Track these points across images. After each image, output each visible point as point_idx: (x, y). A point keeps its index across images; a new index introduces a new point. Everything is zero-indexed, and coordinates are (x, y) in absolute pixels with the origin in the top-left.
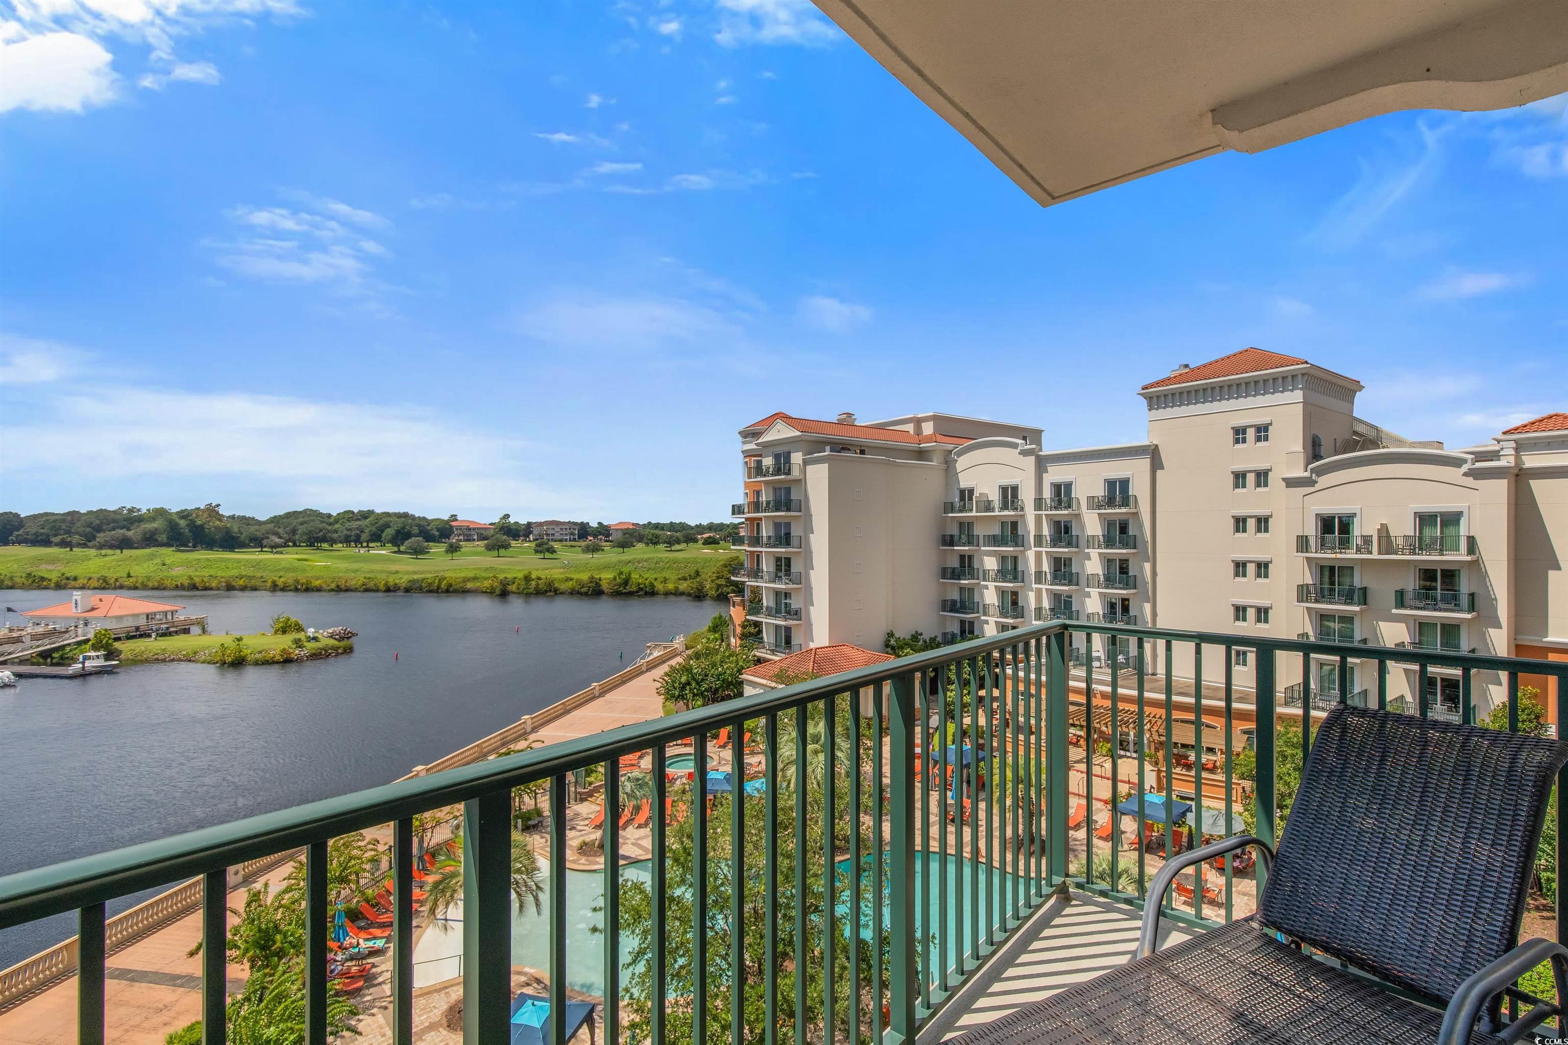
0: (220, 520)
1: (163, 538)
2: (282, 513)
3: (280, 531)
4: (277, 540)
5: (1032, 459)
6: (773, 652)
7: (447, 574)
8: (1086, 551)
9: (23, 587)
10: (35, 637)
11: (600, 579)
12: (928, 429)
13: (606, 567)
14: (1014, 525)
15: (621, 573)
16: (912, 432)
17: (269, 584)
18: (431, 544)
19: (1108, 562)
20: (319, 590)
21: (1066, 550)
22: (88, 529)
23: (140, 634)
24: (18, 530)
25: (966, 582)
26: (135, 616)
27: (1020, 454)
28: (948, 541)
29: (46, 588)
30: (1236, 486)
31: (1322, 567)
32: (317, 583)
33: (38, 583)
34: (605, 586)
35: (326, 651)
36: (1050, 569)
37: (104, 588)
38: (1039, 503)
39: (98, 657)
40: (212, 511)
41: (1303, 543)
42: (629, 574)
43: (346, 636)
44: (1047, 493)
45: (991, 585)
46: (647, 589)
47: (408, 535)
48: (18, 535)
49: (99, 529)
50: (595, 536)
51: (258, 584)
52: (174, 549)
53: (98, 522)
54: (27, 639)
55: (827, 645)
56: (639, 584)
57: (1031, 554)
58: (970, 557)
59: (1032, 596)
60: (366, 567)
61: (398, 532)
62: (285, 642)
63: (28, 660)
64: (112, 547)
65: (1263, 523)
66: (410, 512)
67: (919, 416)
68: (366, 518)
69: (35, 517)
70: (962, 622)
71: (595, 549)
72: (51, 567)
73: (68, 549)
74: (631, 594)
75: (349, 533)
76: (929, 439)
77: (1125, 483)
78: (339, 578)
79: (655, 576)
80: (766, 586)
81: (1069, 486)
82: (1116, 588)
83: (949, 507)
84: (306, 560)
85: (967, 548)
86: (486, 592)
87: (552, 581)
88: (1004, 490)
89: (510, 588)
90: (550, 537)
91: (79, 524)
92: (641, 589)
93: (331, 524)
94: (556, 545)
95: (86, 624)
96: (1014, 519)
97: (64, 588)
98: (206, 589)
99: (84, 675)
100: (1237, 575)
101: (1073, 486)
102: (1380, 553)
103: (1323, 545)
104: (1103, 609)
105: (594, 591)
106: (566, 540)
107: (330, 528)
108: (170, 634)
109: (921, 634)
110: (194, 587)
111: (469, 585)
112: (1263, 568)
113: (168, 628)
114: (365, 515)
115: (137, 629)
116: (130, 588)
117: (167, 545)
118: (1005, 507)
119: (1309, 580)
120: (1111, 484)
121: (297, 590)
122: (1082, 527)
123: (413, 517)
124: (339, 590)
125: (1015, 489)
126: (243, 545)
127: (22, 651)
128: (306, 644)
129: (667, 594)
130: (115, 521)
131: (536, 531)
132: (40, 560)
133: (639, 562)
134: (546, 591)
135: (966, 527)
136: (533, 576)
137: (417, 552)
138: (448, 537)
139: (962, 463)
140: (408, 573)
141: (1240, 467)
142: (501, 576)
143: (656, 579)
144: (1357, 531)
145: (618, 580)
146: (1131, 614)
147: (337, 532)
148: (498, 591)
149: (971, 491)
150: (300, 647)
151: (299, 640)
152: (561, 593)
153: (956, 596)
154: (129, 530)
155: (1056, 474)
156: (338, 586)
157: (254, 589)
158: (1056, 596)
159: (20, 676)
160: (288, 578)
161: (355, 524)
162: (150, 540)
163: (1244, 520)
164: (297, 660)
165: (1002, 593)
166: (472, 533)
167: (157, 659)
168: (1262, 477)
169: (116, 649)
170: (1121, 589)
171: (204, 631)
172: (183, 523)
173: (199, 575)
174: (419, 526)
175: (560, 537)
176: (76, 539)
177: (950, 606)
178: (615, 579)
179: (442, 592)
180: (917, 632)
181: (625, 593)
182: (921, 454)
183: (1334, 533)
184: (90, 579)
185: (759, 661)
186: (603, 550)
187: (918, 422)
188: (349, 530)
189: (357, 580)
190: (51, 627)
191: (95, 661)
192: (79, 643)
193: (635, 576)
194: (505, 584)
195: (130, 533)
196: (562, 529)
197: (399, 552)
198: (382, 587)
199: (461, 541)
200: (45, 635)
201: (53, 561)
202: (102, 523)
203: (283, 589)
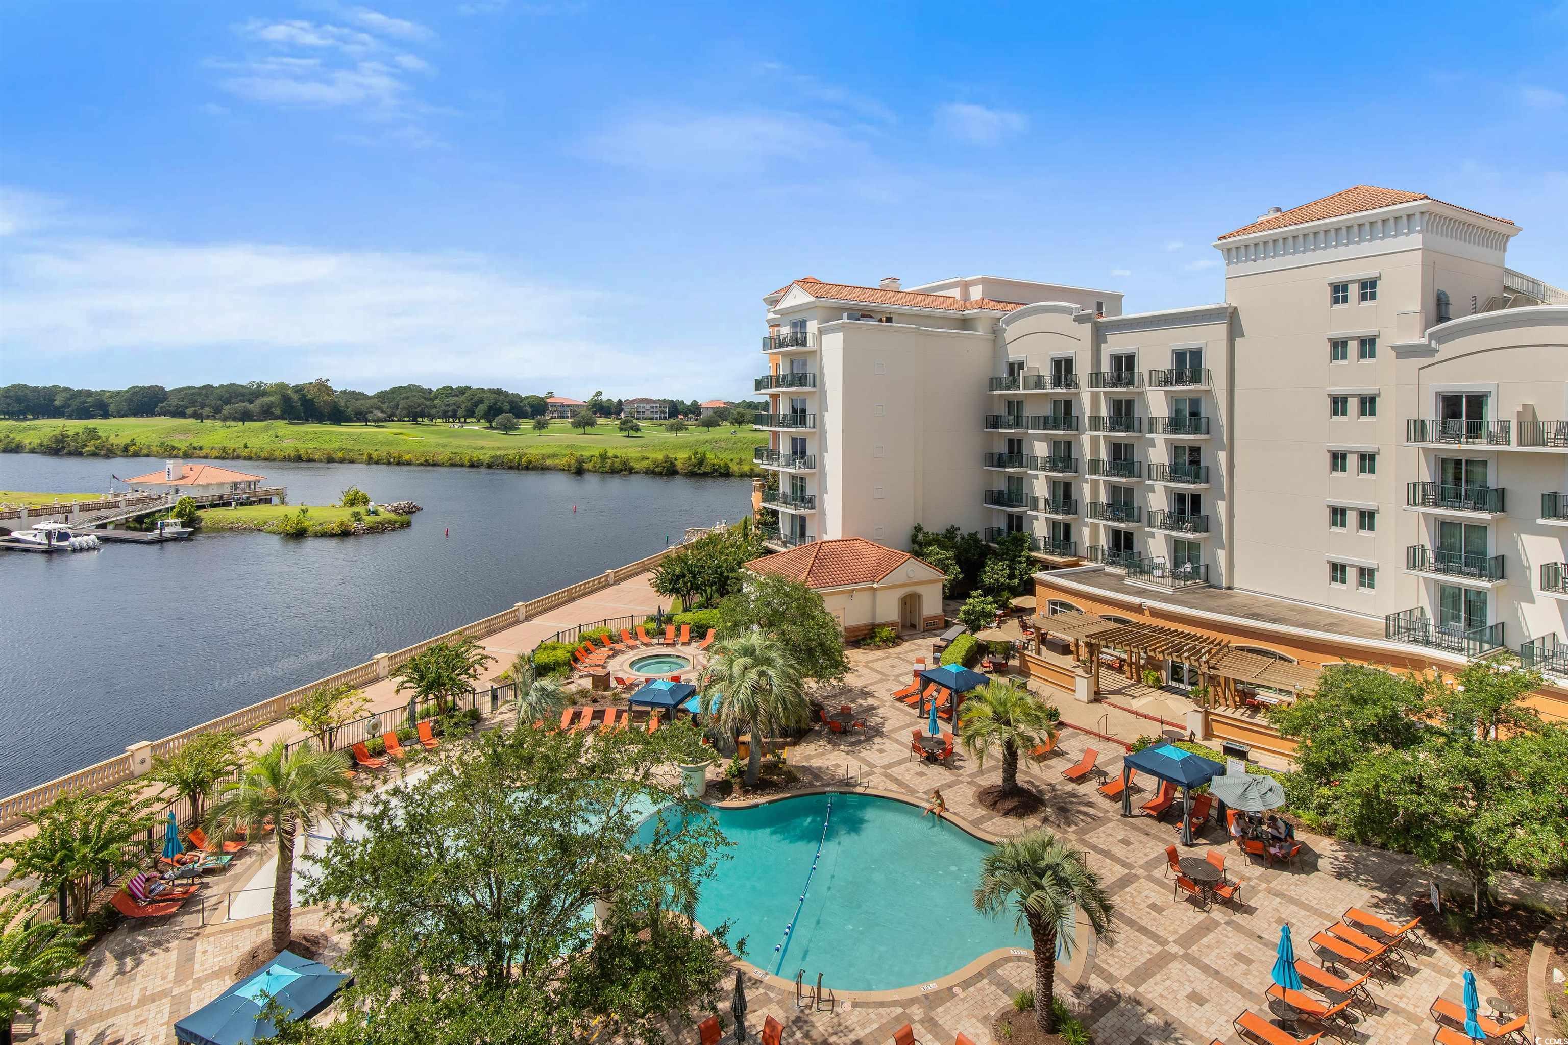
0: (329, 395)
1: (278, 412)
2: (388, 389)
3: (385, 406)
4: (380, 415)
5: (1088, 326)
6: (784, 544)
7: (526, 451)
8: (1147, 436)
9: (157, 455)
10: (131, 503)
11: (676, 459)
12: (976, 293)
13: (682, 447)
14: (1068, 404)
15: (696, 453)
16: (958, 297)
17: (365, 457)
18: (520, 420)
19: (1177, 450)
20: (409, 463)
21: (1124, 435)
22: (219, 402)
23: (222, 503)
24: (162, 402)
25: (1012, 470)
26: (220, 485)
27: (1074, 320)
28: (995, 422)
29: (176, 457)
30: (1335, 357)
31: (1444, 461)
32: (407, 457)
33: (170, 452)
34: (679, 465)
35: (383, 525)
36: (1108, 457)
37: (223, 458)
38: (1096, 379)
39: (176, 524)
40: (322, 386)
41: (1416, 430)
42: (704, 455)
43: (412, 510)
44: (1106, 367)
45: (1042, 474)
46: (722, 471)
47: (499, 411)
49: (227, 402)
50: (686, 415)
51: (357, 457)
52: (286, 421)
53: (227, 395)
54: (122, 505)
55: (840, 538)
56: (714, 465)
57: (1086, 438)
58: (1020, 442)
59: (1086, 488)
60: (455, 442)
61: (490, 408)
62: (344, 515)
63: (122, 524)
64: (235, 419)
65: (1368, 404)
66: (504, 389)
67: (967, 279)
68: (464, 393)
69: (180, 390)
70: (1010, 516)
71: (679, 428)
72: (183, 437)
74: (705, 475)
75: (446, 409)
76: (974, 306)
77: (1197, 354)
78: (428, 452)
79: (731, 457)
80: (784, 471)
81: (1130, 359)
82: (1182, 482)
83: (995, 383)
84: (402, 434)
85: (1013, 431)
86: (564, 470)
87: (628, 460)
88: (1057, 363)
89: (585, 466)
90: (641, 416)
91: (211, 397)
92: (716, 470)
93: (431, 399)
94: (641, 424)
95: (177, 491)
96: (1067, 398)
97: (191, 457)
98: (310, 460)
99: (161, 541)
100: (1334, 468)
101: (1136, 358)
102: (1520, 443)
103: (1445, 432)
104: (1170, 506)
105: (668, 471)
106: (656, 418)
107: (428, 403)
108: (251, 504)
109: (959, 529)
110: (299, 459)
111: (549, 462)
112: (1367, 461)
113: (248, 498)
114: (462, 391)
115: (221, 497)
116: (245, 459)
117: (282, 417)
118: (1057, 383)
119: (1426, 477)
120: (1180, 356)
121: (389, 463)
122: (1146, 407)
123: (506, 394)
124: (427, 464)
125: (1069, 362)
126: (348, 419)
127: (116, 516)
128: (364, 517)
129: (743, 476)
130: (243, 395)
131: (627, 409)
132: (173, 431)
133: (716, 442)
134: (621, 470)
135: (1015, 406)
136: (610, 454)
137: (508, 428)
138: (542, 413)
139: (1011, 332)
140: (493, 448)
141: (1338, 333)
142: (578, 454)
143: (732, 460)
144: (1491, 414)
145: (693, 461)
146: (1203, 513)
147: (436, 407)
148: (573, 469)
149: (1021, 366)
150: (359, 520)
151: (358, 513)
152: (636, 473)
153: (1003, 487)
154: (251, 403)
155: (1116, 344)
156: (426, 461)
157: (352, 462)
158: (1115, 490)
159: (105, 540)
160: (383, 452)
161: (452, 400)
162: (267, 414)
163: (1344, 400)
164: (354, 534)
165: (1053, 484)
166: (562, 411)
167: (231, 529)
168: (1368, 346)
169: (199, 517)
170: (1188, 482)
171: (283, 502)
172: (295, 397)
173: (305, 447)
174: (511, 403)
175: (651, 416)
176: (207, 411)
177: (998, 498)
178: (690, 458)
179: (522, 469)
180: (953, 526)
181: (700, 474)
182: (965, 323)
183: (1461, 417)
184: (212, 448)
185: (769, 552)
186: (687, 429)
187: (966, 286)
188: (446, 405)
189: (443, 455)
190: (146, 494)
191: (173, 526)
192: (168, 510)
193: (710, 456)
194: (580, 461)
195: (251, 407)
196: (652, 407)
197: (491, 428)
198: (466, 463)
199: (555, 418)
200: (142, 501)
201: (186, 431)
202: (231, 397)
203: (377, 463)
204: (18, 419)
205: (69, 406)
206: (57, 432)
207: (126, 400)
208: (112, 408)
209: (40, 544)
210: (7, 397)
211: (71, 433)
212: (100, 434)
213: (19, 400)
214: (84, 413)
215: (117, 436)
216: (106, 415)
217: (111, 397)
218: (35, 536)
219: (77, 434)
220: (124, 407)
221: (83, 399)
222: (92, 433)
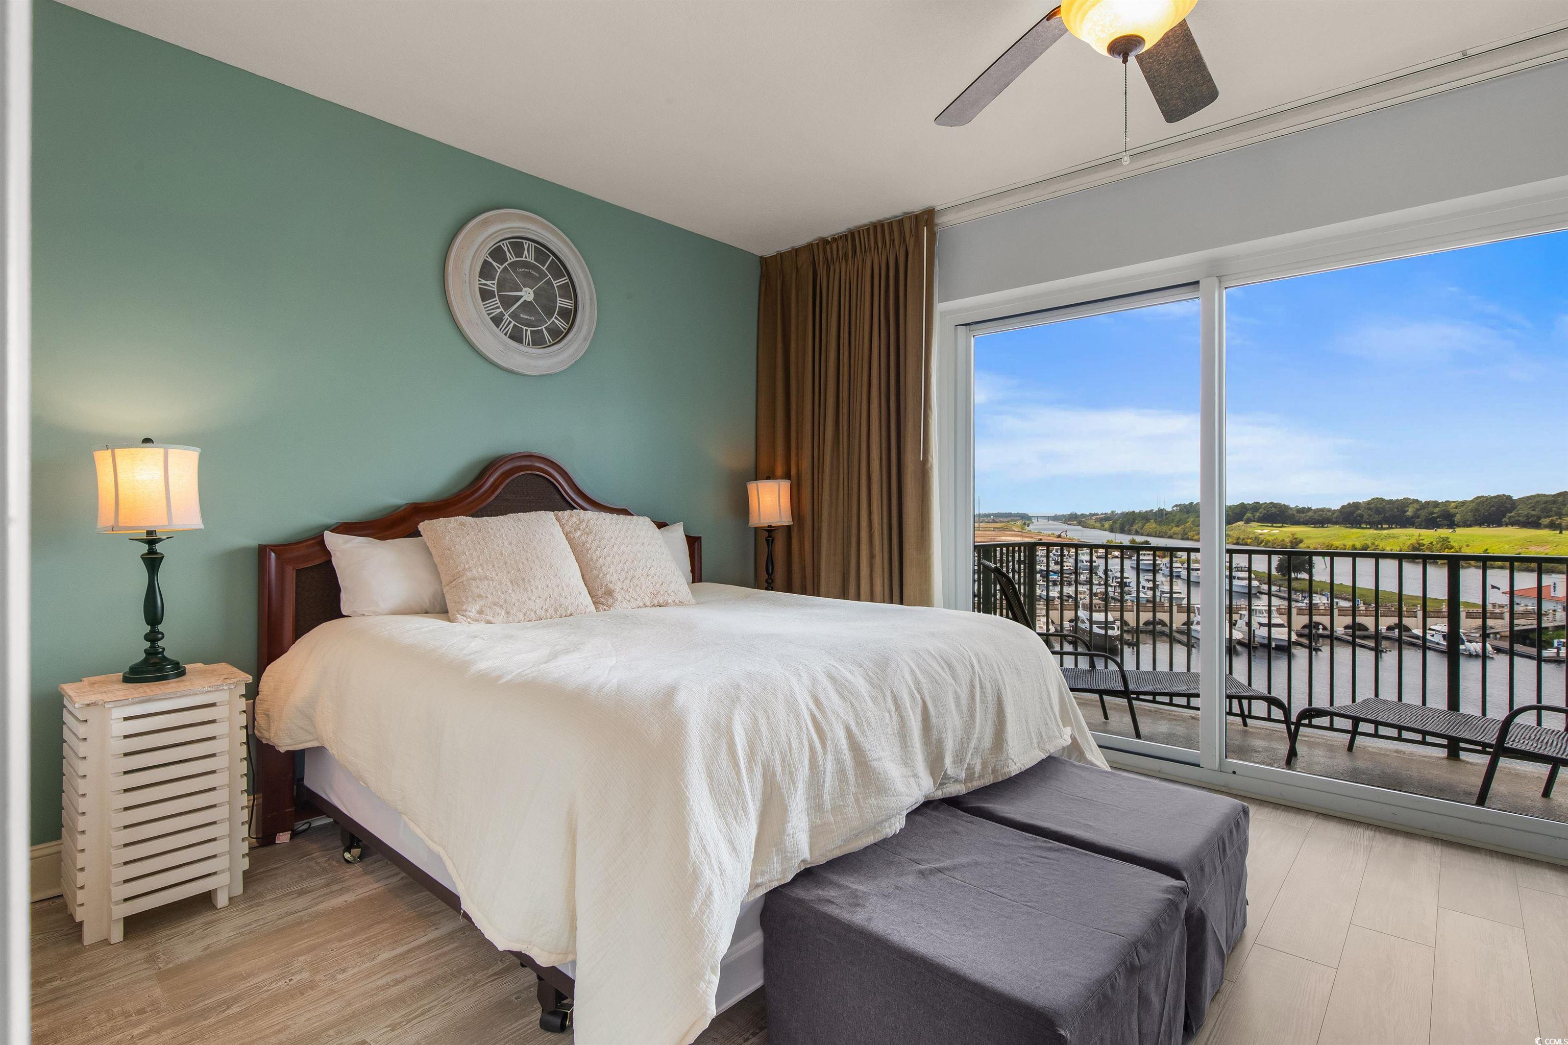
24: (1511, 513)
48: (1510, 517)
69: (1527, 499)
72: (1539, 549)
73: (1558, 532)
99: (1560, 662)
127: (1503, 627)
132: (1529, 541)
159: (1499, 651)
192: (1558, 628)
200: (1525, 615)
201: (1542, 542)
204: (1377, 529)
205: (1418, 517)
206: (1413, 541)
207: (1472, 510)
208: (1458, 518)
209: (1438, 644)
210: (1370, 509)
211: (1426, 542)
212: (1453, 544)
213: (1378, 511)
214: (1431, 523)
215: (1468, 546)
216: (1452, 525)
217: (1456, 508)
218: (1433, 636)
219: (1431, 543)
220: (1470, 516)
221: (1431, 509)
222: (1445, 541)
